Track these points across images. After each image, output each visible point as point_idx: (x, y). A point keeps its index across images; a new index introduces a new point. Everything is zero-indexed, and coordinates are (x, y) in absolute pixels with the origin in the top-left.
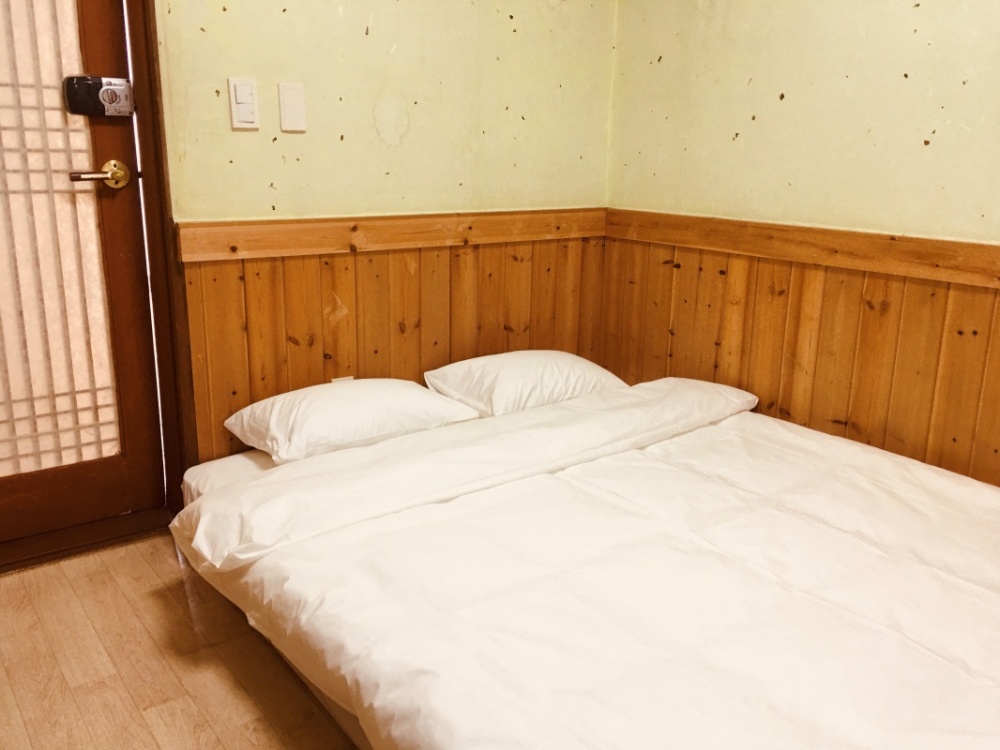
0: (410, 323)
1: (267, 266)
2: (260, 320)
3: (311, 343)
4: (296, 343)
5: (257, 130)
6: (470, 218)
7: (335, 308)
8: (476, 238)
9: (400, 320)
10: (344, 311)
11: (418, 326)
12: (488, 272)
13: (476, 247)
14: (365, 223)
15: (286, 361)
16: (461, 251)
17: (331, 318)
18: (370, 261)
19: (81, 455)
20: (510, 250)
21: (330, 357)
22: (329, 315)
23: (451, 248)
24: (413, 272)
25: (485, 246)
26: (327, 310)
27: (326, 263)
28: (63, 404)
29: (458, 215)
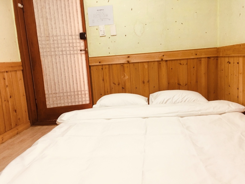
0: (146, 81)
1: (107, 66)
2: (107, 78)
3: (119, 85)
4: (115, 84)
5: (105, 36)
6: (163, 53)
7: (124, 76)
8: (165, 58)
9: (143, 80)
10: (127, 77)
11: (148, 82)
12: (171, 68)
13: (166, 61)
14: (131, 56)
15: (113, 88)
16: (161, 62)
17: (124, 79)
18: (134, 65)
19: (83, 103)
20: (179, 62)
21: (124, 88)
22: (123, 78)
23: (158, 61)
24: (146, 68)
25: (169, 60)
26: (122, 77)
27: (122, 66)
28: (79, 93)
29: (159, 52)
